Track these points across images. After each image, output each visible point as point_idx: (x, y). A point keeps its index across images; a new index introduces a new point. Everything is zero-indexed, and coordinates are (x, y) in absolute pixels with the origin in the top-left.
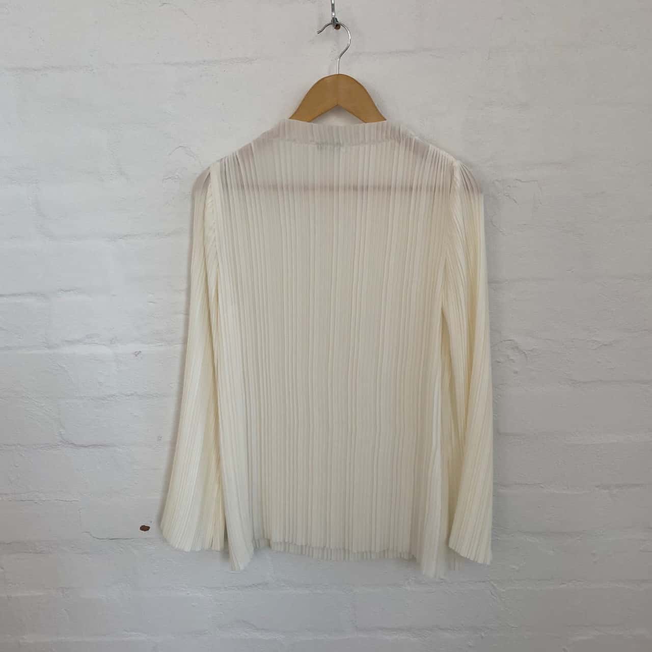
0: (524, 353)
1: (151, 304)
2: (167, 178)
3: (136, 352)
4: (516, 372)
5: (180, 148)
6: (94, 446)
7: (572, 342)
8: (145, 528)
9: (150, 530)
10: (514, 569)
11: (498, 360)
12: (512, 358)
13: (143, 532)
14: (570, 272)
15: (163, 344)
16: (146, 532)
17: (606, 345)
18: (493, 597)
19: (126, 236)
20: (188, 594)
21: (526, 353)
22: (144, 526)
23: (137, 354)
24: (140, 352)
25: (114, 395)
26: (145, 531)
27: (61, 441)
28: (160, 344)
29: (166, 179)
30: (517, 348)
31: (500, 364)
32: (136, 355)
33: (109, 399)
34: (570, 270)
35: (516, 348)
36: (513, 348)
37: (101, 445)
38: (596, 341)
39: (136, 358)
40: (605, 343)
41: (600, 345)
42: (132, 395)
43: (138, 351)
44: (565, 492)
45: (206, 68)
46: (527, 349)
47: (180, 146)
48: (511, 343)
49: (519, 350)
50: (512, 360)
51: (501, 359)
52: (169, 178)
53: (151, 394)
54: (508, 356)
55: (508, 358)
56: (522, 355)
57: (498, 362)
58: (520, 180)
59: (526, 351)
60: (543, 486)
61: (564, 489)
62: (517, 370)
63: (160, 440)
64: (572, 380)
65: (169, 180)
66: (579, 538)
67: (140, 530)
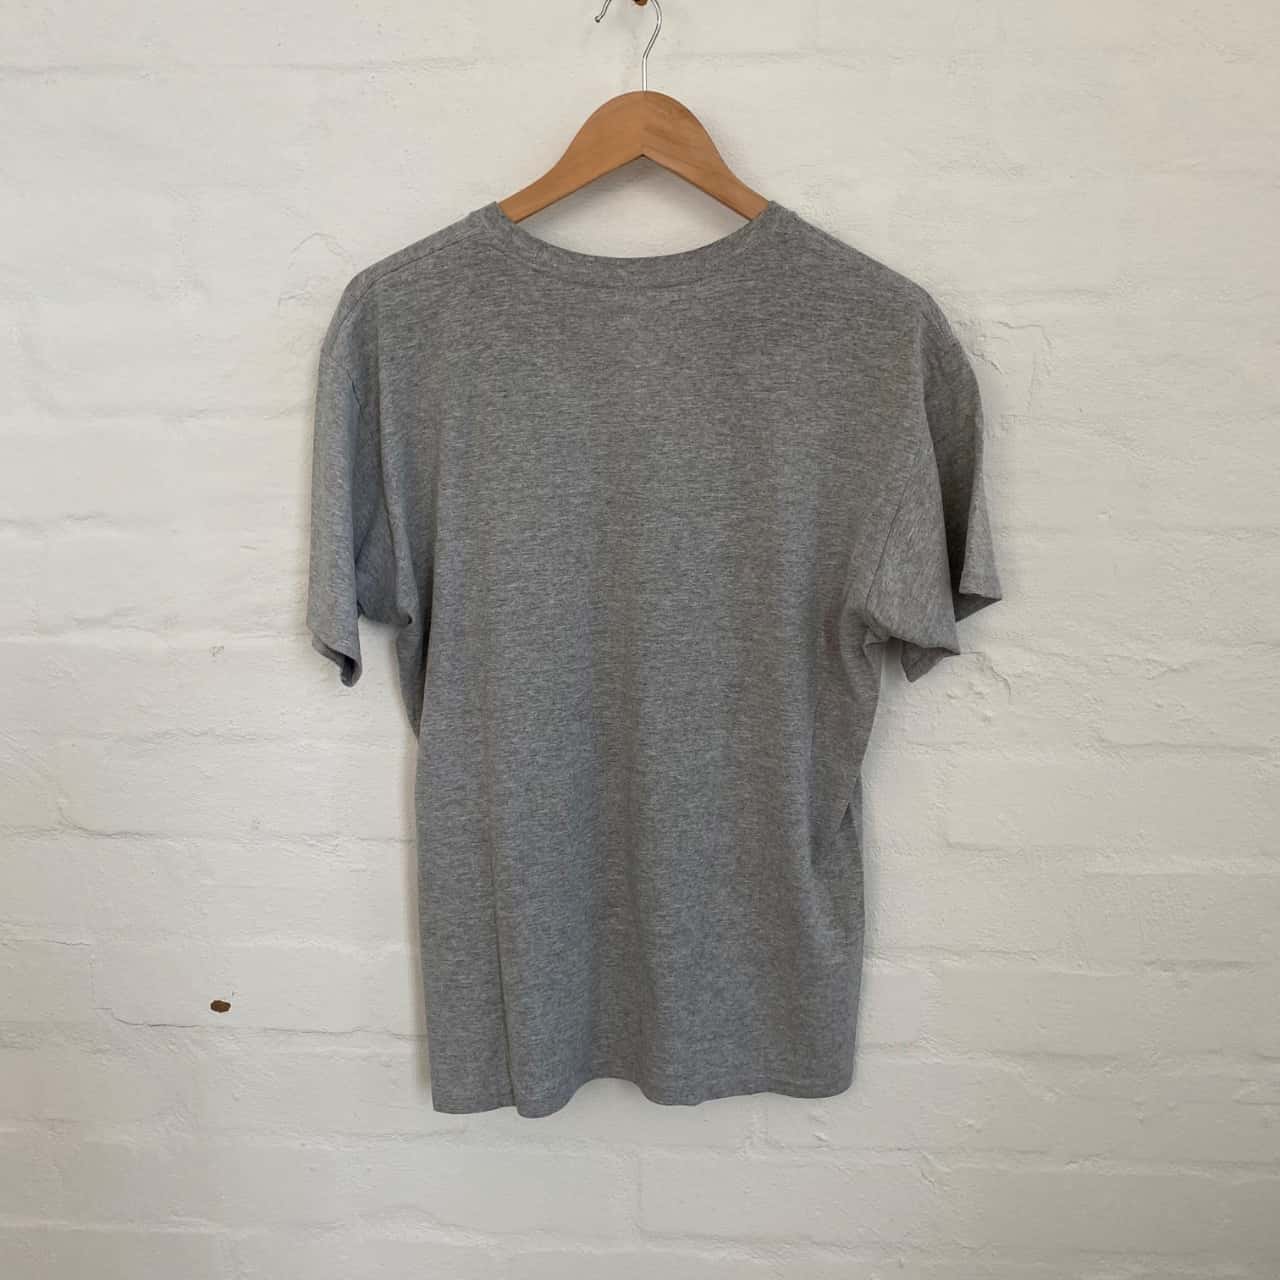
0: (1005, 680)
1: (247, 550)
2: (287, 296)
3: (214, 648)
4: (986, 719)
5: (317, 237)
6: (124, 834)
7: (1106, 661)
8: (220, 1007)
9: (231, 1009)
10: (970, 1126)
11: (949, 692)
12: (979, 689)
13: (217, 1013)
14: (1103, 516)
15: (268, 633)
16: (223, 1014)
17: (1174, 670)
18: (927, 1182)
19: (201, 411)
20: (303, 1145)
21: (1010, 681)
22: (219, 1002)
23: (216, 651)
24: (222, 647)
25: (168, 734)
26: (221, 1011)
27: (60, 823)
28: (263, 633)
29: (286, 299)
30: (992, 668)
31: (953, 701)
32: (214, 655)
33: (157, 740)
34: (1103, 513)
35: (988, 669)
36: (982, 670)
37: (137, 834)
38: (1154, 661)
39: (215, 659)
40: (1175, 667)
41: (1165, 669)
42: (205, 733)
43: (219, 645)
44: (1081, 972)
45: (373, 77)
46: (1010, 673)
47: (317, 234)
48: (978, 660)
49: (996, 675)
50: (980, 693)
51: (957, 691)
52: (292, 297)
53: (243, 734)
54: (971, 686)
55: (971, 689)
56: (1001, 684)
57: (950, 697)
58: (1006, 325)
59: (1009, 676)
60: (1035, 957)
61: (1079, 965)
62: (989, 713)
63: (257, 828)
64: (1103, 741)
65: (292, 301)
66: (1108, 1069)
67: (210, 1010)
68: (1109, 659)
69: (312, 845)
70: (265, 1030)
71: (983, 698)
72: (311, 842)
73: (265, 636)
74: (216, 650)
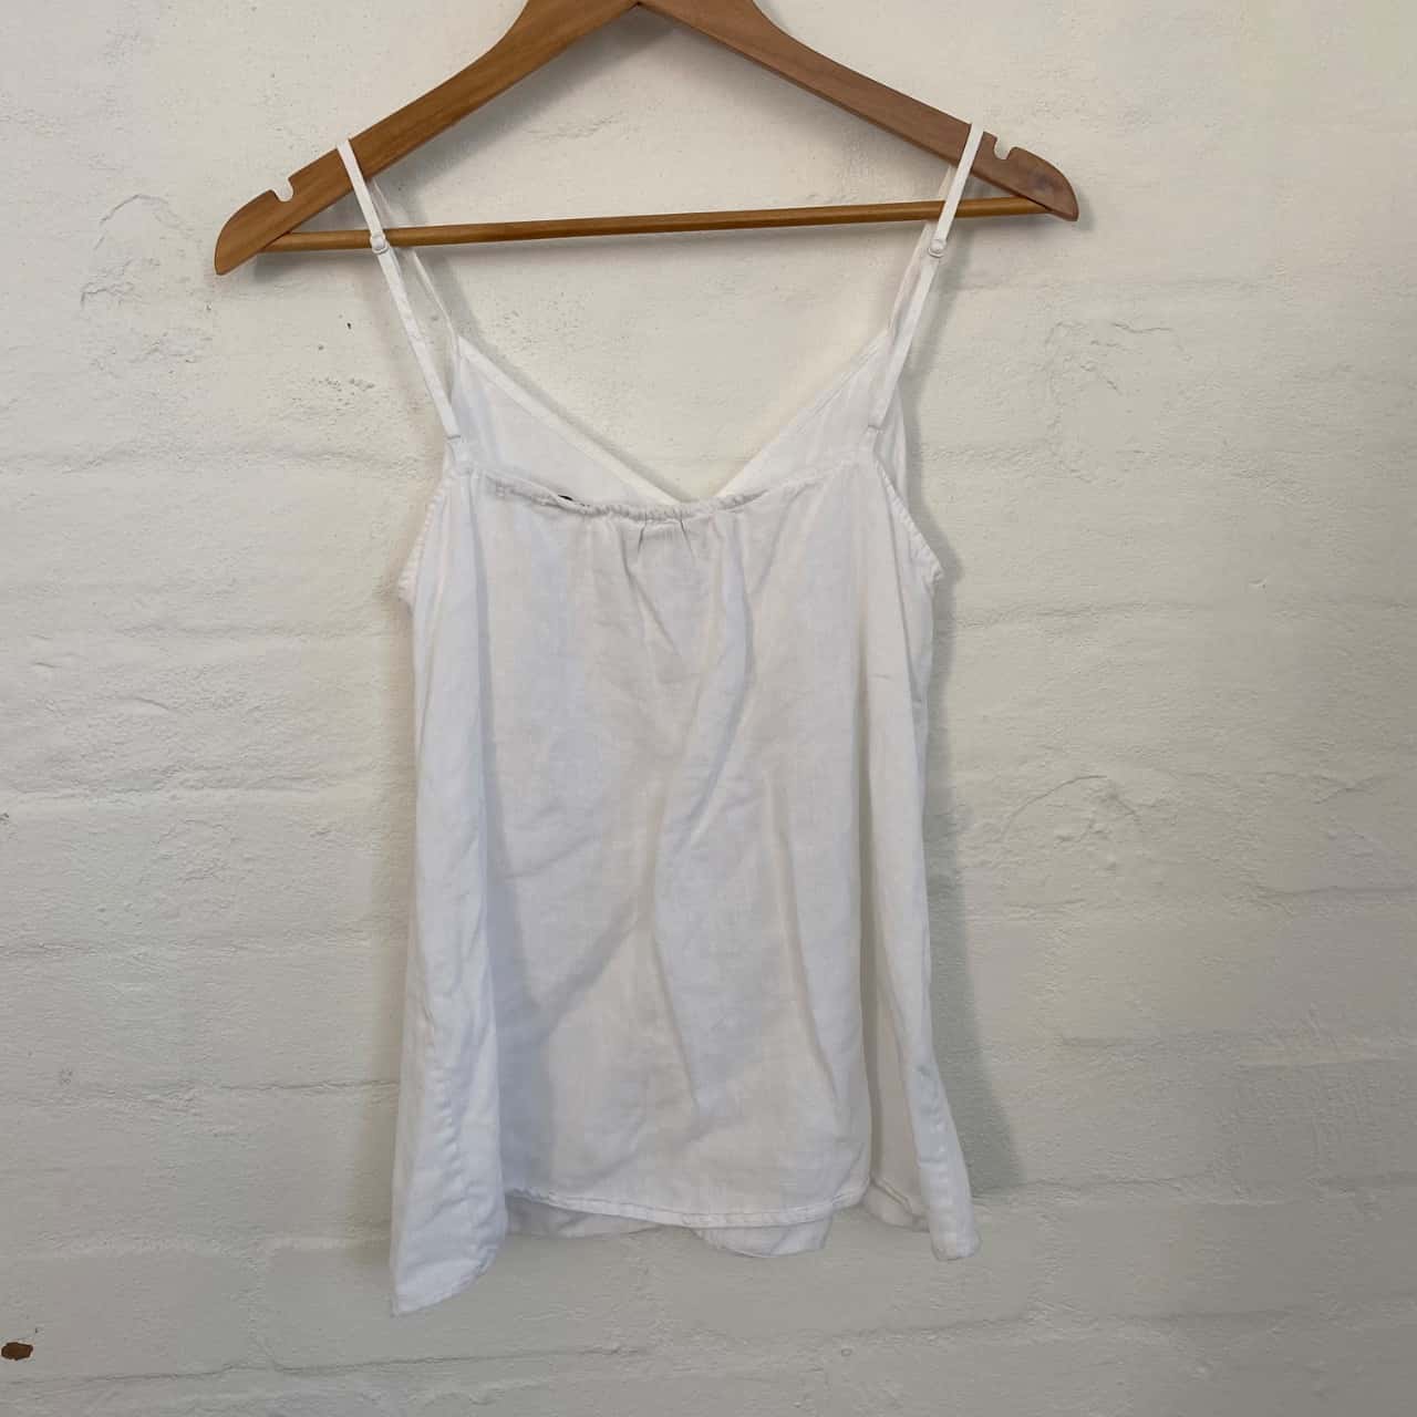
0: (1133, 812)
1: (43, 668)
4: (1113, 867)
5: (137, 201)
9: (31, 1355)
13: (13, 1360)
14: (1256, 586)
15: (76, 791)
16: (21, 1361)
17: (1349, 790)
21: (1139, 813)
22: (14, 1344)
24: (6, 815)
26: (17, 1359)
28: (69, 791)
29: (92, 293)
34: (1256, 582)
35: (1113, 798)
36: (1103, 800)
44: (1238, 1202)
46: (1141, 801)
47: (136, 197)
48: (1098, 787)
49: (1120, 804)
51: (1071, 830)
52: (104, 290)
53: (41, 944)
54: (1089, 823)
55: (1089, 827)
56: (1128, 818)
58: (1127, 328)
60: (1178, 1185)
61: (1237, 1193)
63: (65, 1081)
65: (105, 293)
66: (1276, 1329)
67: (3, 1359)
68: (1268, 777)
69: (150, 1101)
70: (89, 1380)
71: (1105, 838)
72: (150, 1097)
73: (73, 796)
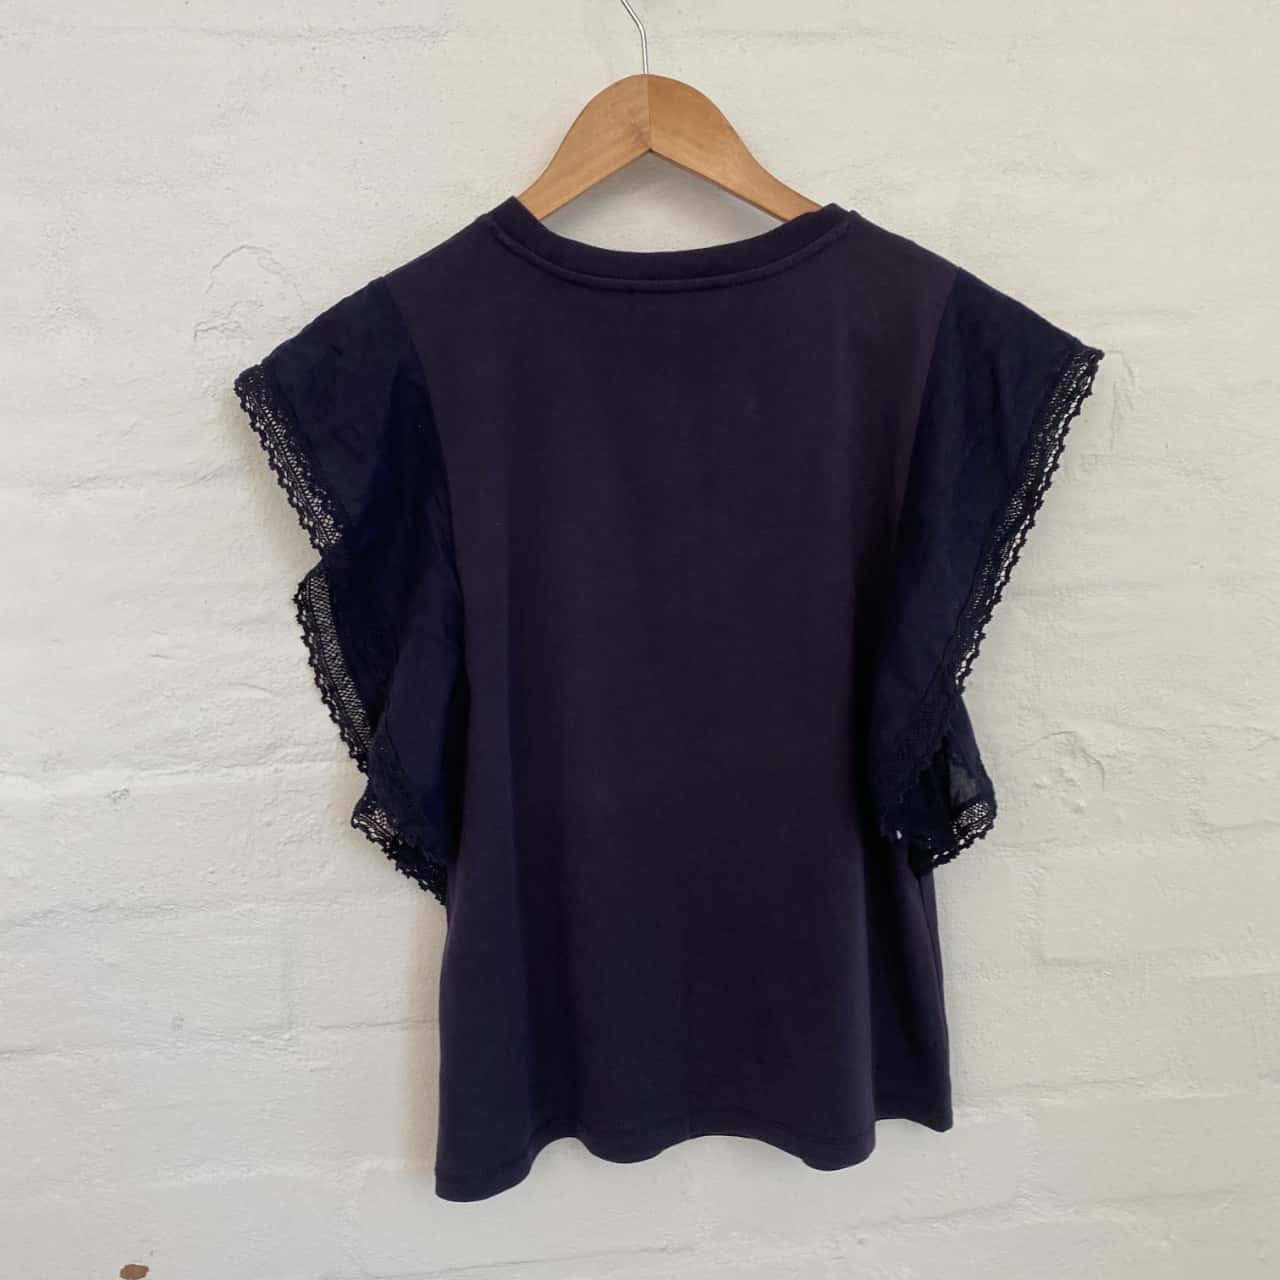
0: (1098, 763)
1: (159, 660)
2: (204, 327)
3: (115, 792)
4: (1078, 810)
5: (244, 250)
7: (1204, 733)
8: (133, 1271)
11: (1038, 782)
12: (1070, 775)
14: (1195, 567)
15: (189, 768)
19: (91, 480)
21: (1104, 763)
22: (133, 1265)
23: (117, 797)
24: (127, 790)
25: (51, 911)
26: (135, 1278)
29: (203, 331)
30: (1084, 751)
31: (1042, 791)
32: (115, 800)
33: (36, 922)
34: (1195, 564)
35: (1076, 749)
36: (1073, 753)
37: (12, 1052)
38: (1255, 730)
39: (115, 807)
41: (1263, 738)
42: (100, 908)
43: (123, 788)
45: (314, 49)
46: (1103, 752)
47: (242, 247)
48: (1068, 740)
49: (1086, 755)
50: (1072, 780)
51: (1045, 780)
52: (215, 328)
53: (156, 905)
54: (1061, 772)
55: (1061, 775)
56: (1094, 767)
57: (1038, 787)
59: (1102, 756)
61: (1190, 1087)
62: (1082, 803)
63: (178, 1026)
64: (1205, 824)
65: (214, 331)
66: (1225, 1205)
68: (1207, 730)
69: (253, 1042)
71: (1074, 785)
72: (254, 1038)
73: (185, 772)
74: (117, 794)
